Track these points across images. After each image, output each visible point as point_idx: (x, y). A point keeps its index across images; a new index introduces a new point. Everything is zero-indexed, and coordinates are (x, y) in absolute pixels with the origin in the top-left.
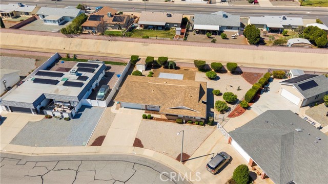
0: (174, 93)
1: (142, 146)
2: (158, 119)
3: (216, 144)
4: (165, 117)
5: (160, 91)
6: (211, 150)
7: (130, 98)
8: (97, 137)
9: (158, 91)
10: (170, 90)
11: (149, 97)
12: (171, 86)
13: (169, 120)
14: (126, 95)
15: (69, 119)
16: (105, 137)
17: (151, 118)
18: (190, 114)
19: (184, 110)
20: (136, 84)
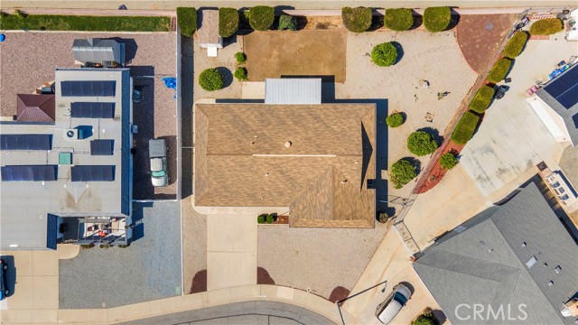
0: (310, 176)
1: (271, 282)
3: (390, 262)
5: (282, 172)
6: (382, 276)
8: (193, 276)
9: (279, 175)
10: (303, 169)
11: (263, 189)
12: (302, 158)
16: (205, 271)
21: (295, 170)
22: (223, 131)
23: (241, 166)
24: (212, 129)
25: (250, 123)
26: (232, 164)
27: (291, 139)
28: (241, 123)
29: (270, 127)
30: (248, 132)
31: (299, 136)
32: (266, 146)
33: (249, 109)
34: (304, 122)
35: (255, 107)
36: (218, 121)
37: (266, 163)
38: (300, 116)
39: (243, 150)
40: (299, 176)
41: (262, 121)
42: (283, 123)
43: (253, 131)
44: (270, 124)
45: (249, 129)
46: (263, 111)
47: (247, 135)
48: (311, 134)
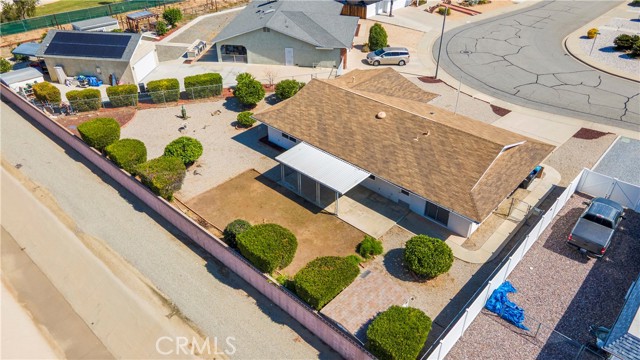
22: (459, 166)
24: (473, 175)
25: (411, 158)
27: (373, 120)
28: (423, 163)
29: (386, 143)
30: (422, 149)
31: (360, 119)
32: (411, 125)
33: (399, 176)
34: (341, 131)
35: (389, 174)
36: (457, 181)
38: (339, 139)
39: (446, 132)
41: (393, 153)
42: (367, 141)
43: (414, 148)
44: (384, 146)
45: (418, 152)
46: (380, 165)
47: (425, 145)
48: (345, 116)
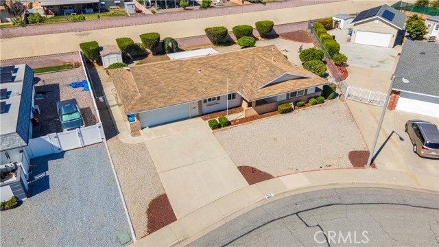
0: (241, 65)
1: (266, 177)
2: (242, 121)
4: (252, 112)
5: (213, 67)
7: (164, 97)
9: (211, 69)
10: (231, 61)
11: (201, 83)
13: (262, 114)
14: (149, 94)
15: (20, 203)
16: (165, 196)
17: (229, 124)
18: (301, 84)
19: (287, 82)
20: (154, 68)
21: (225, 63)
23: (170, 70)
26: (160, 70)
37: (194, 63)
40: (231, 67)
